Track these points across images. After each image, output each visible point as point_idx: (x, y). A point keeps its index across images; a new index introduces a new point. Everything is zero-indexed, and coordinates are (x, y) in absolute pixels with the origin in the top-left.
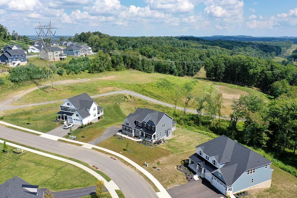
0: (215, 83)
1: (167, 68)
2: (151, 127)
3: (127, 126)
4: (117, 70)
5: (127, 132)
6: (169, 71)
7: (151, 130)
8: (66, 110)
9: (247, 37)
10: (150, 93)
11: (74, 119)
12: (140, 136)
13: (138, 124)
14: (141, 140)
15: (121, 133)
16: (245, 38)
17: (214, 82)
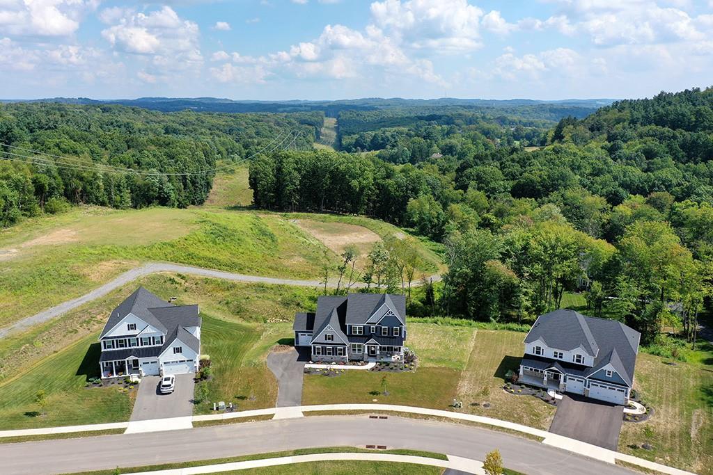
0: (285, 216)
1: (153, 190)
2: (391, 330)
3: (330, 341)
4: (53, 212)
5: (328, 357)
6: (157, 198)
7: (390, 336)
8: (122, 346)
9: (220, 101)
10: (210, 260)
11: (165, 363)
12: (366, 357)
13: (351, 333)
14: (371, 365)
15: (310, 362)
16: (217, 104)
17: (284, 214)
